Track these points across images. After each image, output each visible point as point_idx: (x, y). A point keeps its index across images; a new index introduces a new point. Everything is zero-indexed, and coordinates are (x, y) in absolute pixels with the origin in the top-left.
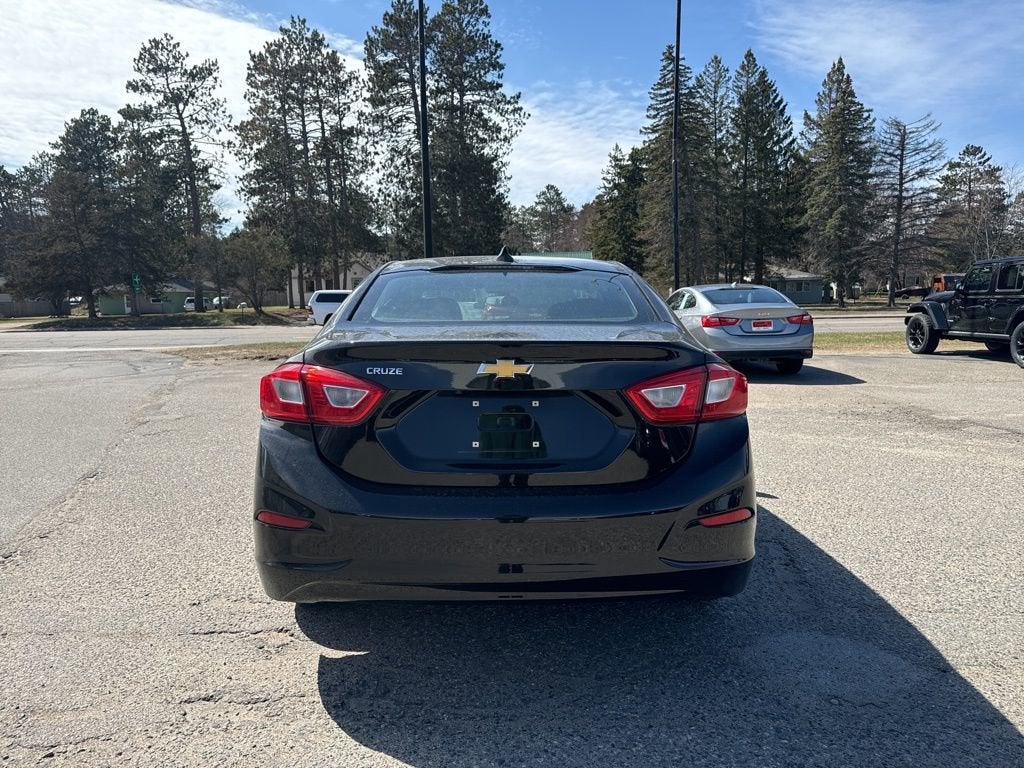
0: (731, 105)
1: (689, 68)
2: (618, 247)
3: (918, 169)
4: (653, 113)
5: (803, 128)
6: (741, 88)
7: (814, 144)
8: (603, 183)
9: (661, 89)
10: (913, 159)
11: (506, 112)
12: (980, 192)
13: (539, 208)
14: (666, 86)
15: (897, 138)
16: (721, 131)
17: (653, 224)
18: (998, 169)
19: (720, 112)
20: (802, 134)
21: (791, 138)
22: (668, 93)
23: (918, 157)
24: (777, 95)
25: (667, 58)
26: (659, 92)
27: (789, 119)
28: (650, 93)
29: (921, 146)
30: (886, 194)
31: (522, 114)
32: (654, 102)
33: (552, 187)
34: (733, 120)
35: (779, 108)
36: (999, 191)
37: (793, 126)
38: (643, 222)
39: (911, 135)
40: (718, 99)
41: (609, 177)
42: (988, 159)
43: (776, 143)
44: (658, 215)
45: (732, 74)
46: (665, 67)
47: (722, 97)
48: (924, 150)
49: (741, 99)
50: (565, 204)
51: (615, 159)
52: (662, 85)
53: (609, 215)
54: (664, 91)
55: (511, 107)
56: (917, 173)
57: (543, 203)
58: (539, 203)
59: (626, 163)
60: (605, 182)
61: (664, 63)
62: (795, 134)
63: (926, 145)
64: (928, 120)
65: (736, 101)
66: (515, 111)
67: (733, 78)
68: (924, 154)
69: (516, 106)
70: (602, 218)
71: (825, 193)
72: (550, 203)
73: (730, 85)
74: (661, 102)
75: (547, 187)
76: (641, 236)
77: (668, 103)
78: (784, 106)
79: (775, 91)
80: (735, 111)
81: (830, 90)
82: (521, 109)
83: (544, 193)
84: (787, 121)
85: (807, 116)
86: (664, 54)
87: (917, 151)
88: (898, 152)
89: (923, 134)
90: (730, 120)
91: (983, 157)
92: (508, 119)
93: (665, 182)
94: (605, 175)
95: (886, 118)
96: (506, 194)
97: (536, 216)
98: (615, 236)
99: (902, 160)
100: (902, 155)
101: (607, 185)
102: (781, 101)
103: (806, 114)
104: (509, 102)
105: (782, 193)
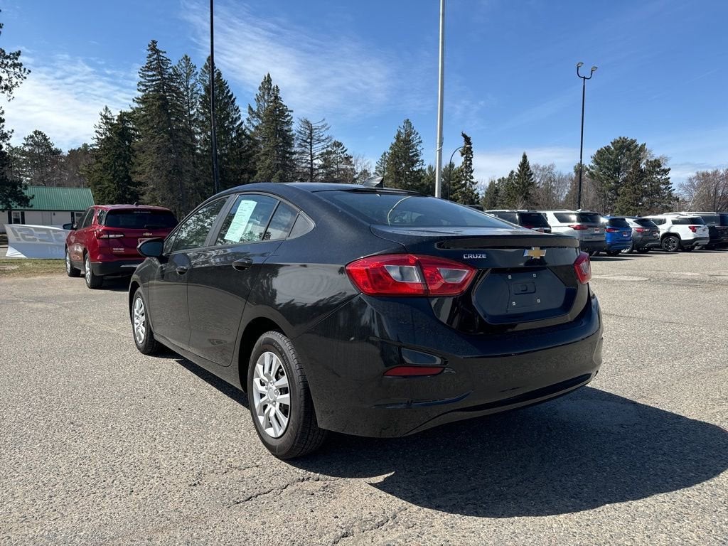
0: (199, 92)
1: (169, 60)
2: (113, 186)
3: (320, 152)
4: (141, 87)
5: (248, 116)
6: (205, 81)
7: (257, 128)
8: (95, 135)
9: (148, 71)
10: (317, 145)
11: (6, 65)
12: (342, 169)
13: (27, 149)
14: (152, 70)
15: (308, 131)
16: (193, 109)
17: (147, 170)
18: (351, 157)
19: (192, 95)
20: (248, 119)
21: (240, 121)
22: (154, 75)
23: (319, 145)
24: (229, 91)
25: (152, 49)
26: (146, 73)
27: (238, 108)
28: (139, 73)
29: (321, 138)
30: (304, 165)
31: (22, 69)
32: (143, 80)
33: (40, 133)
34: (201, 102)
35: (230, 100)
36: (352, 169)
37: (241, 113)
38: (139, 169)
39: (315, 131)
40: (189, 86)
41: (101, 131)
42: (346, 150)
43: (231, 123)
44: (152, 164)
45: (198, 70)
46: (150, 56)
47: (192, 85)
48: (323, 141)
49: (207, 89)
50: (53, 148)
51: (105, 117)
52: (149, 68)
53: (103, 160)
54: (150, 73)
55: (10, 62)
56: (320, 155)
57: (31, 145)
58: (27, 145)
59: (115, 122)
60: (97, 134)
61: (150, 52)
62: (243, 118)
63: (323, 138)
64: (324, 123)
65: (203, 90)
66: (15, 65)
67: (199, 73)
68: (323, 143)
69: (16, 62)
70: (97, 162)
71: (268, 161)
72: (38, 146)
73: (198, 77)
74: (149, 81)
75: (35, 132)
76: (135, 179)
77: (154, 83)
78: (234, 99)
79: (227, 87)
80: (202, 97)
81: (264, 93)
82: (21, 65)
83: (32, 137)
84: (237, 110)
85: (250, 108)
86: (149, 46)
87: (319, 141)
88: (309, 140)
89: (322, 130)
90: (198, 103)
91: (343, 149)
92: (7, 71)
93: (157, 141)
94: (97, 129)
95: (301, 118)
96: (9, 134)
97: (24, 156)
98: (110, 177)
99: (311, 145)
100: (311, 142)
101: (100, 137)
102: (232, 95)
103: (250, 107)
104: (8, 57)
105: (238, 158)
